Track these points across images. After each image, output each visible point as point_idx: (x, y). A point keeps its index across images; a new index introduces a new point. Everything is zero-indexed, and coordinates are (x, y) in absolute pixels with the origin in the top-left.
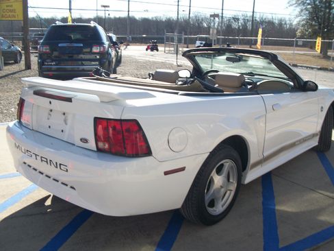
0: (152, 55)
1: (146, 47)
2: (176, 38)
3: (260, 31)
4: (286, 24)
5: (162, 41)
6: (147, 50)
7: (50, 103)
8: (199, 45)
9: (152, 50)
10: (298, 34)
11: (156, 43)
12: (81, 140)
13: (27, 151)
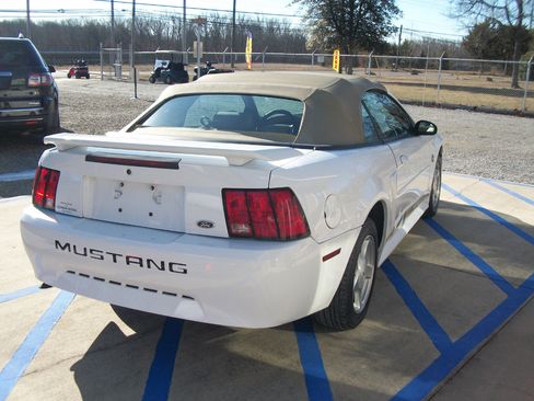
0: (85, 86)
1: (68, 71)
2: (119, 55)
3: (249, 42)
4: (278, 29)
5: (95, 61)
6: (69, 76)
7: (129, 172)
8: (160, 66)
9: (79, 76)
10: (309, 45)
11: (84, 64)
12: (199, 224)
13: (91, 251)
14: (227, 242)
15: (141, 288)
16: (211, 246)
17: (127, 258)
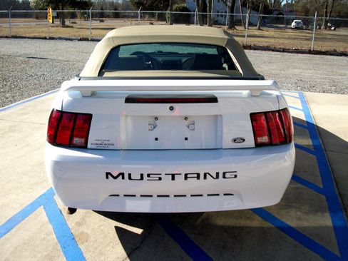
7: (171, 108)
12: (235, 140)
13: (149, 175)
14: (252, 151)
15: (189, 196)
16: (241, 155)
17: (186, 175)
